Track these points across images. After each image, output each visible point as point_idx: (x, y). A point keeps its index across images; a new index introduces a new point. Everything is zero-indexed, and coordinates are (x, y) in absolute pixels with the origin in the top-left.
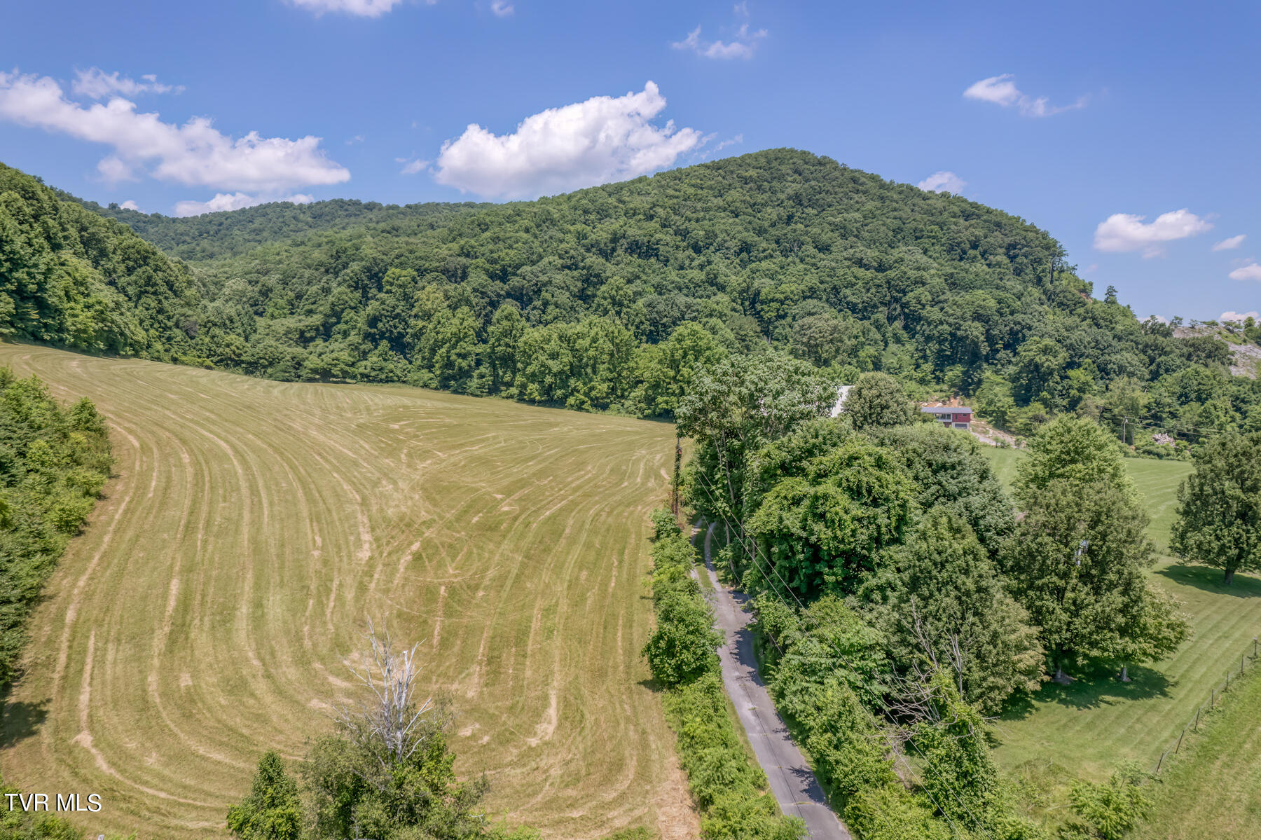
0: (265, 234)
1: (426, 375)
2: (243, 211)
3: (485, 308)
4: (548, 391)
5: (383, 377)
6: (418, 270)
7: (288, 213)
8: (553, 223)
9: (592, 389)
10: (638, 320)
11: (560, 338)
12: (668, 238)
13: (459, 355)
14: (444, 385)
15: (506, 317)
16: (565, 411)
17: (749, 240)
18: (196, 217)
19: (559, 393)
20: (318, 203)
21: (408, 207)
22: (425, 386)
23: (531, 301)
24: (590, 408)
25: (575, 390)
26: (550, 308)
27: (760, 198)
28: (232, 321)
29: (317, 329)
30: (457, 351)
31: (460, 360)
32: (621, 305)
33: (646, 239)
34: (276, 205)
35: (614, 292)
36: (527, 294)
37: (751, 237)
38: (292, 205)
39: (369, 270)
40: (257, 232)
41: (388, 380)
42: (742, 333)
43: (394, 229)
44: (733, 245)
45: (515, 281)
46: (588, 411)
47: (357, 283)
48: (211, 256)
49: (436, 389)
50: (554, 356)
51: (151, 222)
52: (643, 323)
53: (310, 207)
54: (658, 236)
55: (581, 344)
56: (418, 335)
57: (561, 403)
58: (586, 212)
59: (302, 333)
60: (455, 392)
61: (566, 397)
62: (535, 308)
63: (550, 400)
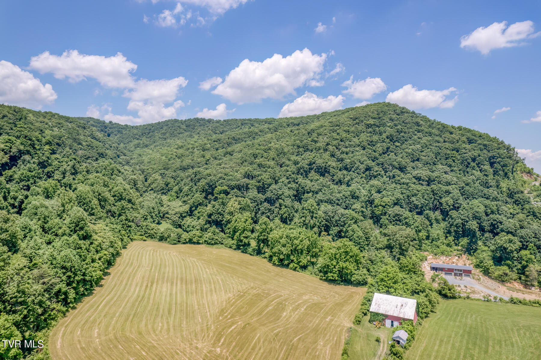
1: (230, 242)
3: (255, 207)
4: (281, 260)
5: (213, 242)
6: (228, 186)
9: (300, 261)
10: (320, 220)
12: (334, 164)
13: (244, 237)
14: (238, 248)
15: (264, 223)
16: (288, 270)
19: (286, 262)
22: (230, 247)
23: (274, 203)
24: (299, 270)
25: (293, 261)
26: (283, 208)
28: (153, 209)
29: (187, 213)
30: (244, 235)
31: (245, 239)
32: (313, 213)
33: (324, 165)
35: (310, 207)
36: (273, 200)
39: (208, 184)
41: (216, 243)
45: (268, 194)
46: (298, 271)
47: (203, 190)
49: (235, 249)
50: (284, 246)
52: (322, 221)
54: (329, 163)
56: (228, 222)
57: (287, 266)
59: (181, 214)
60: (243, 252)
61: (289, 264)
62: (276, 207)
63: (282, 263)
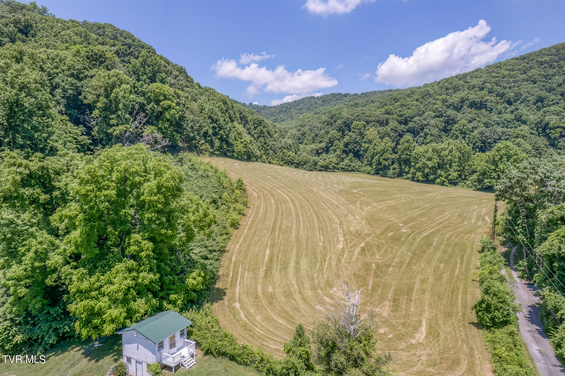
0: (304, 110)
1: (369, 168)
2: (295, 101)
3: (396, 137)
4: (426, 176)
5: (350, 169)
6: (366, 122)
7: (313, 101)
8: (430, 96)
9: (449, 175)
10: (474, 141)
11: (433, 150)
12: (492, 99)
13: (384, 159)
14: (377, 173)
15: (407, 142)
16: (435, 186)
17: (542, 96)
18: (278, 105)
19: (432, 177)
20: (325, 96)
21: (362, 94)
22: (369, 173)
23: (418, 133)
24: (448, 185)
25: (440, 175)
26: (428, 136)
27: (551, 72)
28: (291, 147)
29: (323, 149)
30: (383, 157)
31: (384, 162)
32: (465, 133)
33: (479, 100)
34: (308, 98)
35: (461, 127)
36: (417, 130)
37: (544, 94)
38: (314, 97)
39: (345, 122)
40: (301, 109)
41: (352, 171)
42: (536, 146)
43: (356, 104)
44: (532, 99)
45: (411, 124)
46: (446, 186)
47: (340, 129)
48: (283, 120)
49: (373, 174)
50: (430, 159)
51: (262, 109)
52: (477, 142)
53: (321, 97)
54: (486, 98)
55: (444, 153)
56: (366, 151)
57: (433, 182)
58: (447, 89)
59: (317, 150)
60: (382, 176)
61: (435, 179)
62: (420, 137)
63: (427, 180)
